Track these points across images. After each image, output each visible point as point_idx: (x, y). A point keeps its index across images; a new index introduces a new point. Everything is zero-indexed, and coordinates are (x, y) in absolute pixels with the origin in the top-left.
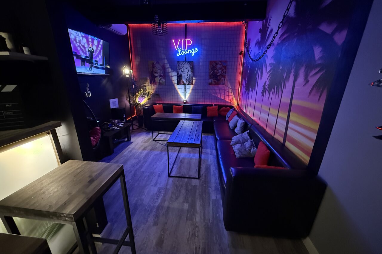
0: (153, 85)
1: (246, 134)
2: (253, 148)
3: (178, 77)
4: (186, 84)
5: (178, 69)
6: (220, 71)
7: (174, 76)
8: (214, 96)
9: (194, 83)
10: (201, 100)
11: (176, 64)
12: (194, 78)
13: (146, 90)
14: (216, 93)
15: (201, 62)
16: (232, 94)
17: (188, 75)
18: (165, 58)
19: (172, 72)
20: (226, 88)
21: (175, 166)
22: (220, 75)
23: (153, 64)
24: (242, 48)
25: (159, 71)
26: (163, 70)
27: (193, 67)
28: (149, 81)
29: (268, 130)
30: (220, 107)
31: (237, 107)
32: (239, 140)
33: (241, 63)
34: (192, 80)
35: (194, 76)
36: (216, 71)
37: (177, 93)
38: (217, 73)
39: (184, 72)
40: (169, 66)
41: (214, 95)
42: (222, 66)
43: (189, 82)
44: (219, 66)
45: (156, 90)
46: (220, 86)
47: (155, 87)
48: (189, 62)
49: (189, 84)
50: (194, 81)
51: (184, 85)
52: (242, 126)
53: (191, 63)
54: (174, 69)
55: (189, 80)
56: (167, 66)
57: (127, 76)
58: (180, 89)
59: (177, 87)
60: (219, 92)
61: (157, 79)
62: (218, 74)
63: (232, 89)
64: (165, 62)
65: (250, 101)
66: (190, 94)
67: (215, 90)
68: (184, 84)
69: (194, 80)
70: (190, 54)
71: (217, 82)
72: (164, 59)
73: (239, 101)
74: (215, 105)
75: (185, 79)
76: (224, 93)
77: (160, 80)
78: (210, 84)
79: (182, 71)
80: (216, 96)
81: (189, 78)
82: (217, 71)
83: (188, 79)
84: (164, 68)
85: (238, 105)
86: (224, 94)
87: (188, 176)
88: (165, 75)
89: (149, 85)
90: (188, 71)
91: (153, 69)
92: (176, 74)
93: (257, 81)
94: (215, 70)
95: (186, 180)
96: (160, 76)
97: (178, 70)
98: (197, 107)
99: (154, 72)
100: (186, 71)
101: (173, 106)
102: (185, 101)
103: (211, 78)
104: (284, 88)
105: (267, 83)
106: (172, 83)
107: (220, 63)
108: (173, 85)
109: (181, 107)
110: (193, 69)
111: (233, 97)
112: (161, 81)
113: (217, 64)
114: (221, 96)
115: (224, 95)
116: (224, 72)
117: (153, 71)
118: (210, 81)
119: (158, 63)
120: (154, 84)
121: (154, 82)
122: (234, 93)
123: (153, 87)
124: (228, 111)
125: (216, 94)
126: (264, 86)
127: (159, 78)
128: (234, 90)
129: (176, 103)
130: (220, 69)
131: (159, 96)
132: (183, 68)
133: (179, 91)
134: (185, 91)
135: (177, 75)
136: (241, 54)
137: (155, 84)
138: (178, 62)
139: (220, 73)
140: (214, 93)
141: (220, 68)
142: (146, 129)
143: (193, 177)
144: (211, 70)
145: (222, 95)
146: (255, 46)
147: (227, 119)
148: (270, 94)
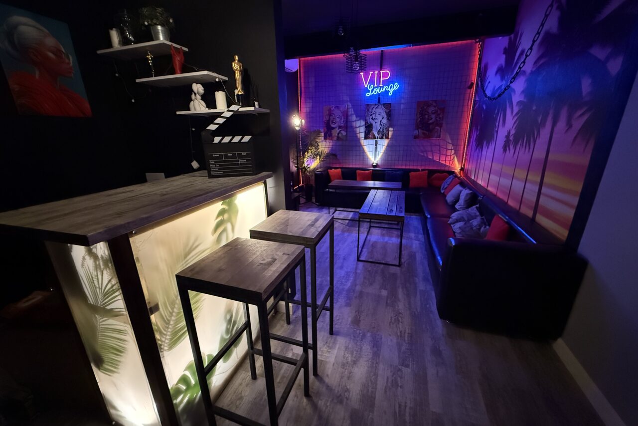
0: (328, 141)
1: (473, 210)
2: (484, 226)
3: (365, 127)
4: (378, 139)
5: (367, 116)
6: (433, 116)
7: (360, 126)
8: (422, 156)
9: (390, 137)
10: (400, 162)
11: (364, 109)
12: (391, 129)
13: (319, 149)
14: (426, 151)
15: (403, 103)
16: (453, 152)
17: (381, 125)
18: (348, 99)
19: (358, 120)
20: (441, 144)
21: (364, 250)
22: (432, 123)
23: (330, 110)
24: (474, 78)
25: (338, 120)
26: (344, 118)
27: (390, 111)
28: (323, 134)
29: (511, 203)
30: (432, 172)
31: (460, 173)
32: (463, 217)
33: (470, 102)
34: (387, 132)
35: (391, 126)
36: (427, 116)
37: (364, 151)
38: (429, 120)
39: (376, 121)
40: (353, 112)
41: (422, 154)
42: (437, 108)
43: (383, 135)
44: (431, 110)
45: (332, 148)
46: (434, 140)
47: (331, 144)
48: (384, 105)
49: (382, 138)
50: (390, 134)
51: (375, 140)
52: (467, 198)
53: (388, 106)
54: (361, 116)
55: (383, 131)
56: (351, 111)
57: (297, 128)
58: (368, 146)
59: (364, 142)
60: (430, 149)
61: (335, 132)
62: (431, 121)
63: (453, 145)
64: (347, 106)
65: (483, 161)
66: (384, 153)
67: (423, 146)
68: (374, 138)
69: (391, 131)
70: (387, 92)
71: (427, 133)
72: (347, 101)
73: (464, 164)
74: (423, 170)
75: (377, 129)
76: (440, 151)
77: (338, 134)
78: (416, 137)
79: (372, 118)
80: (425, 155)
81: (383, 129)
82: (429, 116)
83: (381, 130)
84: (346, 115)
85: (462, 169)
86: (438, 152)
87: (383, 262)
88: (348, 126)
89: (322, 141)
90: (382, 119)
91: (329, 118)
92: (363, 123)
93: (497, 129)
94: (426, 114)
95: (382, 266)
96: (340, 127)
97: (367, 118)
98: (394, 172)
99: (331, 122)
100: (380, 118)
101: (357, 171)
102: (375, 164)
103: (417, 128)
104: (538, 137)
105: (513, 132)
106: (357, 136)
107: (434, 104)
108: (358, 140)
109: (368, 173)
110: (389, 115)
111: (454, 158)
112: (340, 135)
113: (428, 106)
114: (433, 156)
115: (439, 155)
116: (440, 118)
117: (329, 121)
118: (416, 132)
119: (338, 107)
120: (329, 139)
121: (329, 136)
122: (455, 151)
123: (328, 144)
124: (444, 178)
125: (425, 153)
126: (508, 137)
127: (338, 131)
128: (457, 145)
129: (361, 167)
130: (433, 113)
131: (336, 157)
132: (374, 114)
133: (366, 149)
134: (376, 148)
135: (365, 124)
136: (471, 86)
137: (332, 139)
138: (368, 105)
139: (433, 120)
140: (422, 152)
141: (434, 111)
142: (318, 204)
143: (390, 263)
144: (418, 116)
145: (434, 154)
146: (496, 73)
147: (442, 192)
148: (516, 147)
